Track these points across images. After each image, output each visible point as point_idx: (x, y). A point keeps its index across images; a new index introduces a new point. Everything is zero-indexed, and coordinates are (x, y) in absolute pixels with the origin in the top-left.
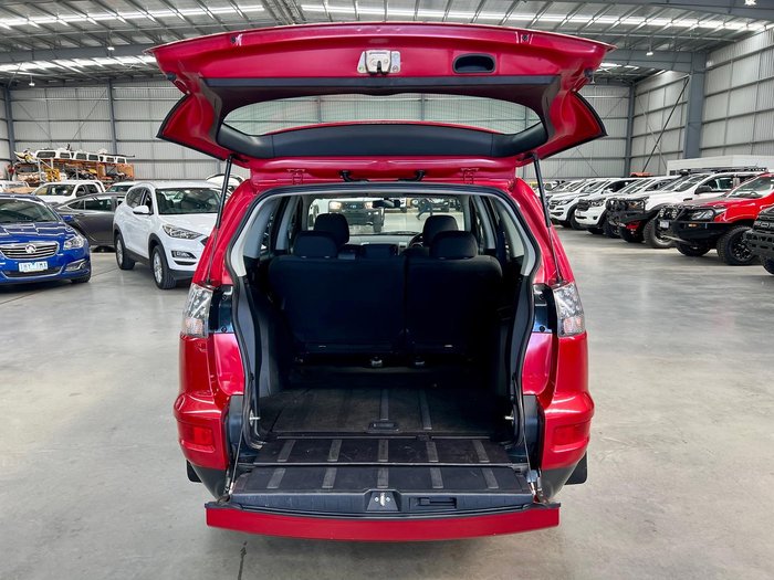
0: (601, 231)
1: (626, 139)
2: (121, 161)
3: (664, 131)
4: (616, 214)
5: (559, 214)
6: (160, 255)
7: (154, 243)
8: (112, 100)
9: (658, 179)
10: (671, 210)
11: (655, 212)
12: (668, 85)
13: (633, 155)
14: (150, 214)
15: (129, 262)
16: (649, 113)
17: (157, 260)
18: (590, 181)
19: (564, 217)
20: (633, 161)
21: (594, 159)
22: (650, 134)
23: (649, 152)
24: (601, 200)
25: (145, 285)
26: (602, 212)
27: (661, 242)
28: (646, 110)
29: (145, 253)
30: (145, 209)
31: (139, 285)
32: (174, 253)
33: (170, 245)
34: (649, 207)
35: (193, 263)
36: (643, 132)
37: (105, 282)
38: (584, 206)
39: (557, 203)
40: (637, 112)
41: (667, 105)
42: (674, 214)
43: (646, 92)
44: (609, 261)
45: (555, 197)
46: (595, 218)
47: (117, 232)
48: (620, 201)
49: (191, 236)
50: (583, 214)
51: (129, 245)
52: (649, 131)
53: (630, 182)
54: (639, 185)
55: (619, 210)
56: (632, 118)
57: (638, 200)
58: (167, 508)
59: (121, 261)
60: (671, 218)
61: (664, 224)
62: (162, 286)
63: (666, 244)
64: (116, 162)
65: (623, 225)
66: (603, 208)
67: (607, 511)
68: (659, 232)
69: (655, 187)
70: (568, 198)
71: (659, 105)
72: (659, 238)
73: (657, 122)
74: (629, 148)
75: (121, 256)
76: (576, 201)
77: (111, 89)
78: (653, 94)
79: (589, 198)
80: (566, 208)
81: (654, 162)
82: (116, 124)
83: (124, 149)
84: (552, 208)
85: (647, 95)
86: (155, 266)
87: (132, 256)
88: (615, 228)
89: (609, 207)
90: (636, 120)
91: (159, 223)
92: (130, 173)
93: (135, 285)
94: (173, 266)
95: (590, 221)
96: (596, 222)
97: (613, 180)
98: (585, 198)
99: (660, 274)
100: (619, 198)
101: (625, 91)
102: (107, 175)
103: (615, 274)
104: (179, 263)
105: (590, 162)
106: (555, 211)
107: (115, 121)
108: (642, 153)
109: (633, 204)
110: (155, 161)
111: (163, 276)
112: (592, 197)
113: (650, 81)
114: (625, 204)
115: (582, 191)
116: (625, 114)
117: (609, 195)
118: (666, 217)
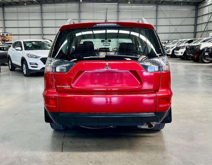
0: (184, 58)
1: (194, 25)
2: (7, 35)
3: (209, 22)
4: (189, 51)
5: (168, 52)
6: (25, 65)
7: (23, 60)
8: (4, 12)
9: (205, 39)
10: (209, 48)
11: (203, 50)
12: (210, 5)
13: (197, 31)
14: (21, 50)
15: (13, 68)
16: (203, 15)
17: (24, 66)
18: (180, 40)
19: (170, 53)
20: (197, 33)
21: (182, 33)
22: (203, 23)
23: (203, 30)
24: (184, 46)
25: (20, 75)
26: (184, 51)
27: (206, 61)
28: (202, 15)
29: (20, 64)
30: (20, 48)
31: (17, 75)
32: (30, 64)
33: (29, 60)
34: (201, 48)
35: (37, 67)
36: (201, 22)
37: (6, 74)
38: (178, 49)
39: (168, 48)
40: (199, 15)
41: (209, 12)
42: (210, 50)
43: (202, 8)
44: (186, 67)
45: (167, 46)
46: (182, 53)
47: (9, 57)
48: (191, 46)
49: (36, 57)
50: (177, 52)
51: (13, 62)
52: (203, 22)
53: (195, 40)
54: (198, 41)
55: (190, 49)
56: (196, 17)
57: (197, 46)
58: (37, 134)
59: (10, 68)
60: (209, 52)
61: (207, 54)
62: (26, 76)
63: (208, 62)
64: (5, 35)
65: (192, 55)
66: (185, 49)
67: (179, 134)
68: (205, 57)
69: (204, 41)
70: (172, 46)
71: (207, 12)
72: (205, 60)
73: (206, 19)
74: (195, 29)
75: (10, 66)
76: (175, 47)
77: (3, 9)
78: (204, 8)
79: (179, 46)
80: (171, 50)
81: (205, 34)
82: (5, 21)
83: (8, 30)
84: (166, 50)
85: (202, 9)
86: (23, 68)
87: (14, 66)
88: (189, 56)
89: (187, 49)
90: (198, 18)
91: (25, 53)
92: (10, 39)
93: (16, 75)
94: (30, 68)
95: (180, 54)
96: (182, 54)
97: (189, 40)
98: (178, 46)
99: (205, 71)
100: (190, 45)
101: (194, 7)
102: (2, 40)
103: (188, 71)
104: (32, 67)
105: (181, 34)
106: (167, 51)
107: (5, 20)
108: (200, 31)
109: (195, 47)
110: (19, 35)
111: (26, 72)
112: (181, 45)
113: (203, 3)
114: (193, 48)
115: (177, 44)
116: (194, 16)
117: (187, 44)
118: (207, 51)
